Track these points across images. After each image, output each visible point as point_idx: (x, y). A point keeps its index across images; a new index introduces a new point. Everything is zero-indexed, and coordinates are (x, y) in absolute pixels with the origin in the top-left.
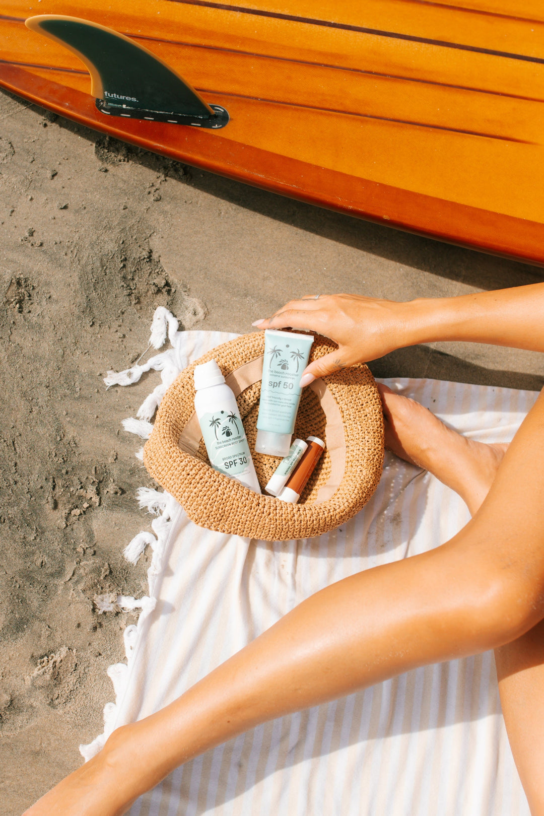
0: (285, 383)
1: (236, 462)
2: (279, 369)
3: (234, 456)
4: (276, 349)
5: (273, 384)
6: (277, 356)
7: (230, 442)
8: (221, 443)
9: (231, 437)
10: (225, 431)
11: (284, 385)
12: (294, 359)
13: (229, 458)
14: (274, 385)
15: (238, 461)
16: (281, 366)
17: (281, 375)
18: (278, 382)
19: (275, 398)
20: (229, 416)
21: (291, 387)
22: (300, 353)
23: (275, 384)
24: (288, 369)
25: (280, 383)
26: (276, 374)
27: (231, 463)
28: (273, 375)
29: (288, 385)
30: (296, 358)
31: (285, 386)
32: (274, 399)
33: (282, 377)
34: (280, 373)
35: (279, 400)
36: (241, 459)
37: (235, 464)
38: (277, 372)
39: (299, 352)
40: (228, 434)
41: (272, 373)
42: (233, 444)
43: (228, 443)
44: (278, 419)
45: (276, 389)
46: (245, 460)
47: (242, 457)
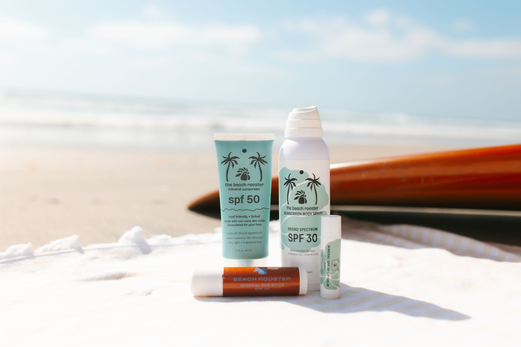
0: (249, 196)
1: (302, 237)
2: (238, 180)
3: (302, 229)
4: (231, 157)
5: (234, 200)
6: (233, 165)
7: (302, 211)
8: (290, 208)
9: (304, 205)
10: (298, 195)
11: (248, 199)
12: (255, 165)
13: (296, 229)
14: (236, 202)
15: (306, 237)
16: (240, 176)
17: (242, 187)
18: (240, 197)
19: (240, 217)
20: (309, 179)
21: (257, 200)
22: (261, 157)
23: (237, 200)
24: (249, 179)
25: (242, 198)
26: (236, 187)
27: (296, 237)
28: (232, 189)
29: (253, 198)
30: (257, 163)
31: (250, 201)
32: (238, 219)
33: (243, 189)
34: (241, 185)
35: (245, 219)
36: (310, 235)
37: (300, 238)
38: (237, 185)
39: (259, 155)
40: (302, 200)
41: (230, 187)
42: (304, 214)
43: (299, 211)
44: (247, 243)
45: (239, 206)
46: (315, 238)
47: (312, 233)
